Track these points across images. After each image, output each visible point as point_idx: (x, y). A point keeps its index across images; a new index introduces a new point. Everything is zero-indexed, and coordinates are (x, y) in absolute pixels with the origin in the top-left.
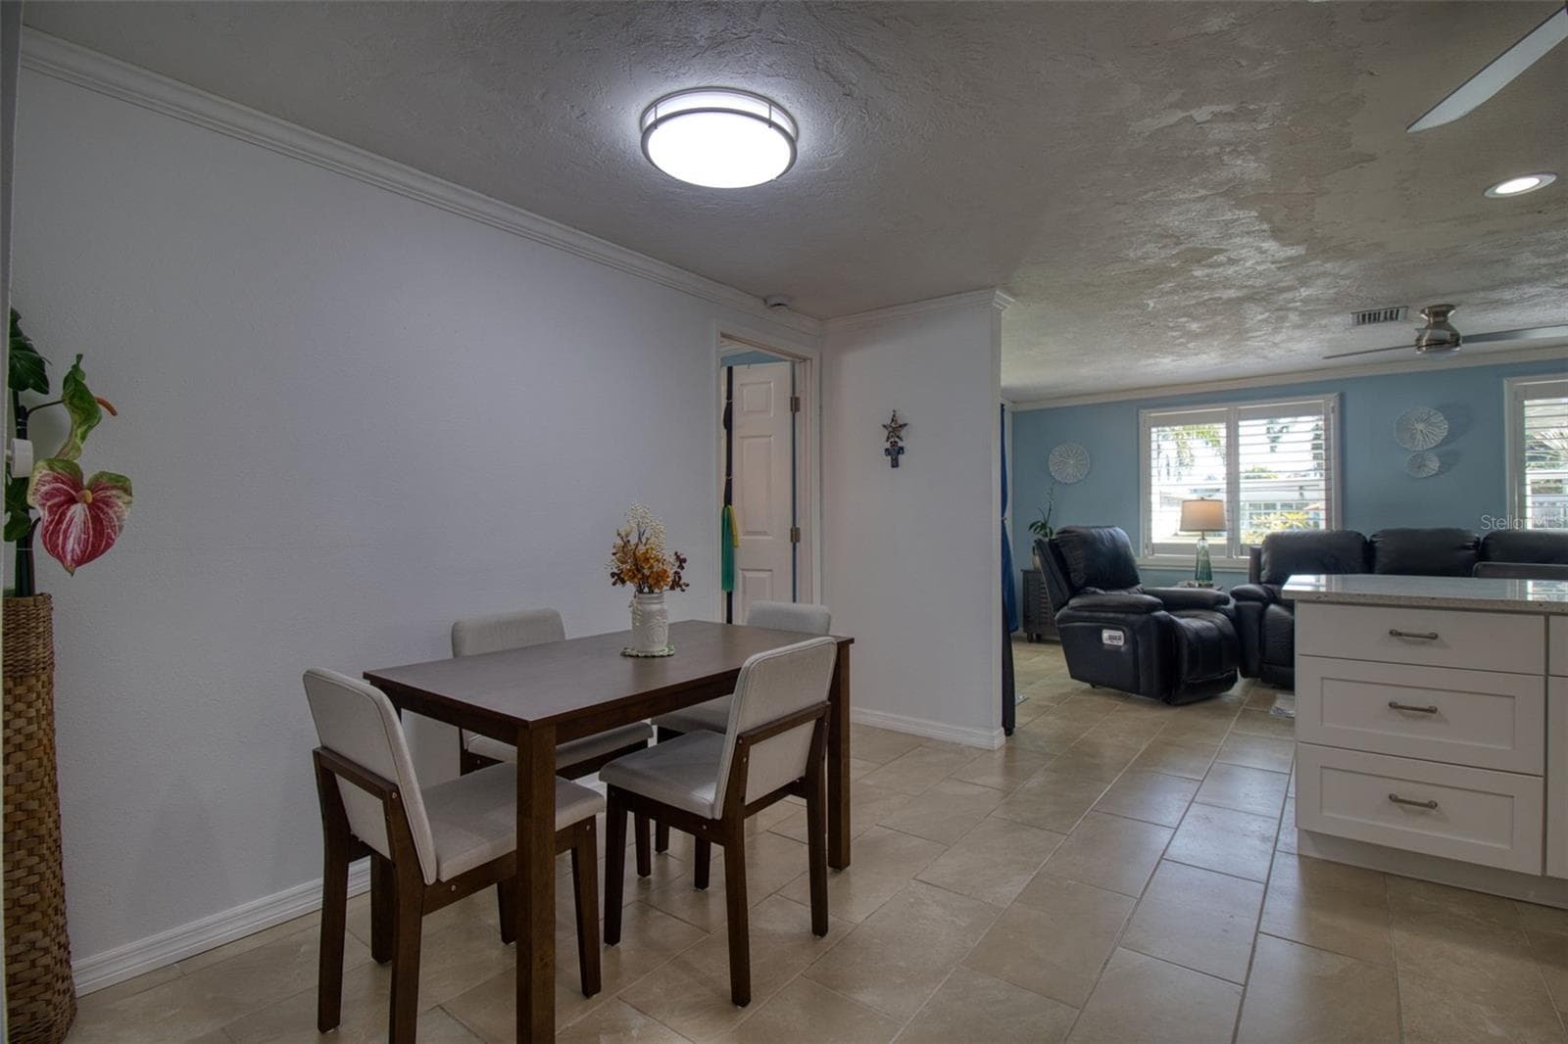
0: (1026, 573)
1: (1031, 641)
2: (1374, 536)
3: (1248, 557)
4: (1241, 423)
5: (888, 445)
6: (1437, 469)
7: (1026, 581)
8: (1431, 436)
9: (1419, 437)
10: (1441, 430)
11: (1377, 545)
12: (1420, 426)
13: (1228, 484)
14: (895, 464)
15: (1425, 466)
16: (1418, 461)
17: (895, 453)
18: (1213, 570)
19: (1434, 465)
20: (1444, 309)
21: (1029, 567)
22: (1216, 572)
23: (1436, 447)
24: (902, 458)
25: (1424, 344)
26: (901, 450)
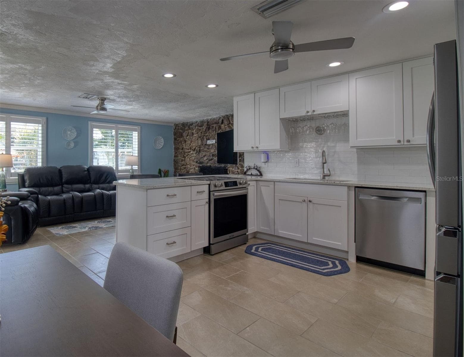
2: (60, 168)
3: (17, 178)
4: (12, 123)
6: (73, 146)
8: (72, 136)
9: (68, 136)
10: (75, 135)
11: (62, 171)
12: (69, 133)
13: (6, 147)
15: (70, 145)
16: (69, 144)
18: (6, 183)
19: (72, 145)
20: (104, 99)
22: (7, 184)
23: (73, 139)
25: (99, 108)
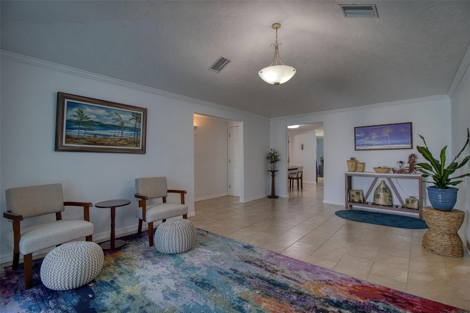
0: (319, 165)
1: (320, 177)
5: (301, 147)
7: (319, 167)
14: (302, 150)
17: (302, 149)
21: (320, 165)
24: (303, 149)
26: (303, 148)
